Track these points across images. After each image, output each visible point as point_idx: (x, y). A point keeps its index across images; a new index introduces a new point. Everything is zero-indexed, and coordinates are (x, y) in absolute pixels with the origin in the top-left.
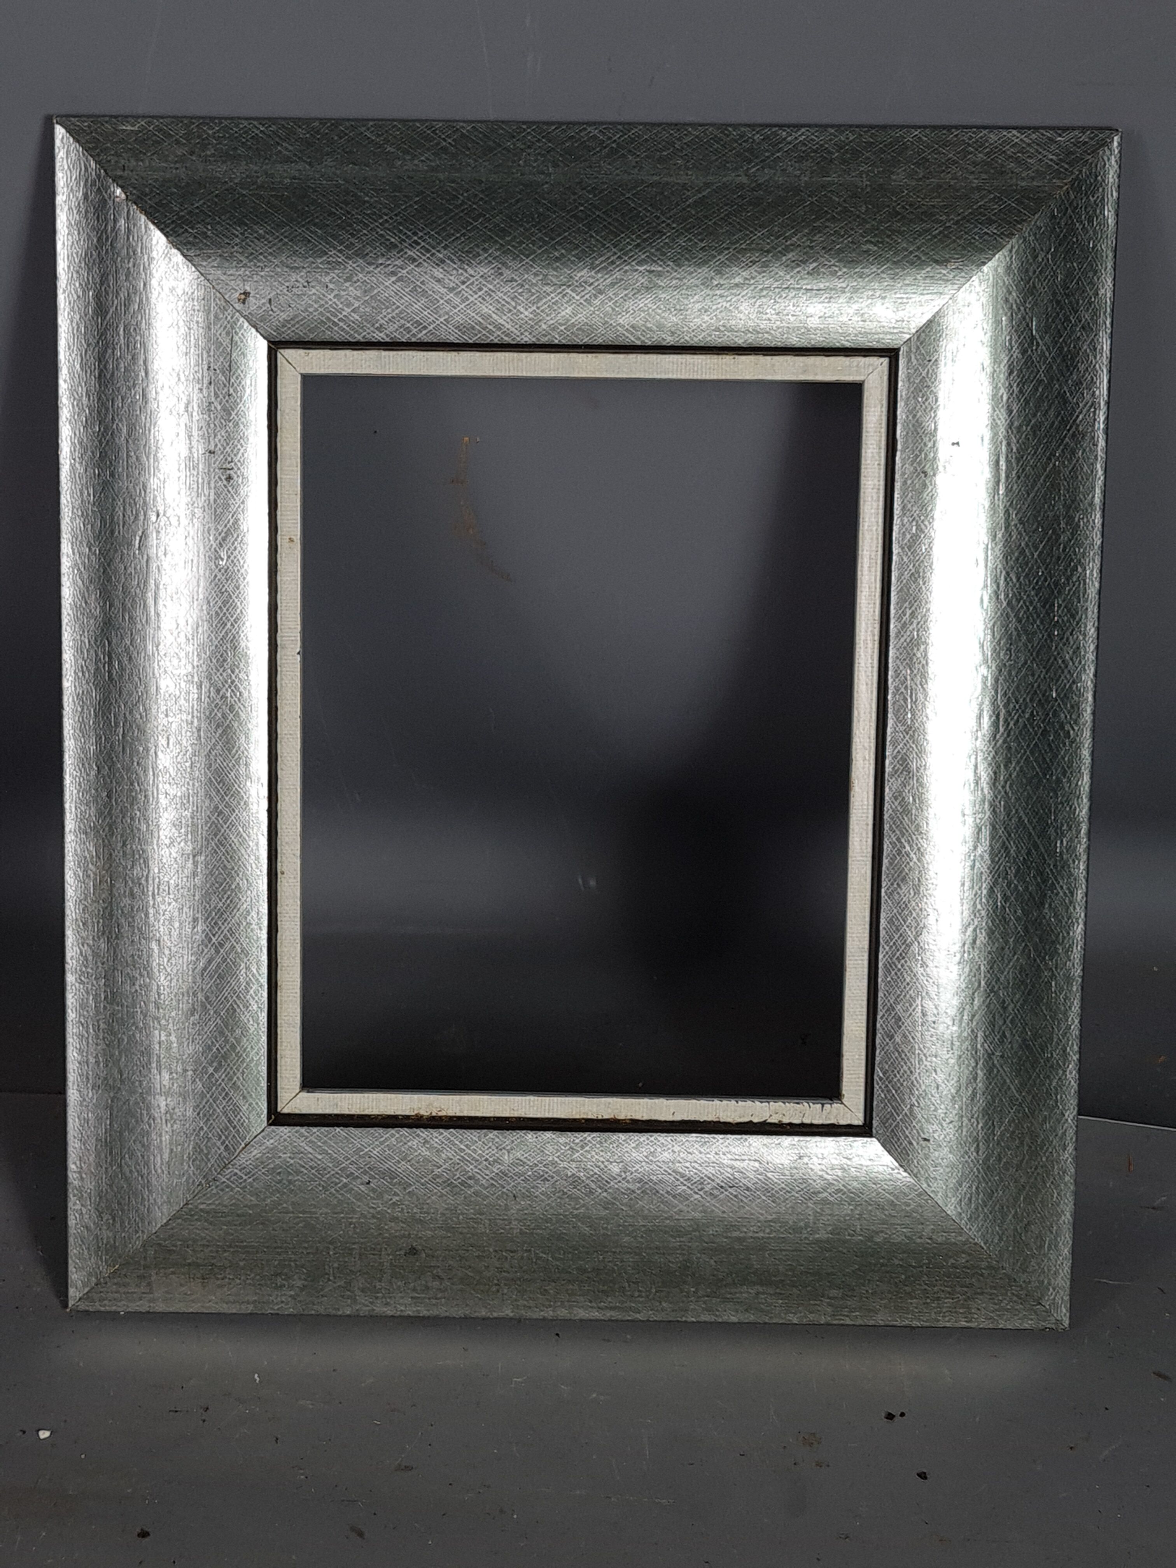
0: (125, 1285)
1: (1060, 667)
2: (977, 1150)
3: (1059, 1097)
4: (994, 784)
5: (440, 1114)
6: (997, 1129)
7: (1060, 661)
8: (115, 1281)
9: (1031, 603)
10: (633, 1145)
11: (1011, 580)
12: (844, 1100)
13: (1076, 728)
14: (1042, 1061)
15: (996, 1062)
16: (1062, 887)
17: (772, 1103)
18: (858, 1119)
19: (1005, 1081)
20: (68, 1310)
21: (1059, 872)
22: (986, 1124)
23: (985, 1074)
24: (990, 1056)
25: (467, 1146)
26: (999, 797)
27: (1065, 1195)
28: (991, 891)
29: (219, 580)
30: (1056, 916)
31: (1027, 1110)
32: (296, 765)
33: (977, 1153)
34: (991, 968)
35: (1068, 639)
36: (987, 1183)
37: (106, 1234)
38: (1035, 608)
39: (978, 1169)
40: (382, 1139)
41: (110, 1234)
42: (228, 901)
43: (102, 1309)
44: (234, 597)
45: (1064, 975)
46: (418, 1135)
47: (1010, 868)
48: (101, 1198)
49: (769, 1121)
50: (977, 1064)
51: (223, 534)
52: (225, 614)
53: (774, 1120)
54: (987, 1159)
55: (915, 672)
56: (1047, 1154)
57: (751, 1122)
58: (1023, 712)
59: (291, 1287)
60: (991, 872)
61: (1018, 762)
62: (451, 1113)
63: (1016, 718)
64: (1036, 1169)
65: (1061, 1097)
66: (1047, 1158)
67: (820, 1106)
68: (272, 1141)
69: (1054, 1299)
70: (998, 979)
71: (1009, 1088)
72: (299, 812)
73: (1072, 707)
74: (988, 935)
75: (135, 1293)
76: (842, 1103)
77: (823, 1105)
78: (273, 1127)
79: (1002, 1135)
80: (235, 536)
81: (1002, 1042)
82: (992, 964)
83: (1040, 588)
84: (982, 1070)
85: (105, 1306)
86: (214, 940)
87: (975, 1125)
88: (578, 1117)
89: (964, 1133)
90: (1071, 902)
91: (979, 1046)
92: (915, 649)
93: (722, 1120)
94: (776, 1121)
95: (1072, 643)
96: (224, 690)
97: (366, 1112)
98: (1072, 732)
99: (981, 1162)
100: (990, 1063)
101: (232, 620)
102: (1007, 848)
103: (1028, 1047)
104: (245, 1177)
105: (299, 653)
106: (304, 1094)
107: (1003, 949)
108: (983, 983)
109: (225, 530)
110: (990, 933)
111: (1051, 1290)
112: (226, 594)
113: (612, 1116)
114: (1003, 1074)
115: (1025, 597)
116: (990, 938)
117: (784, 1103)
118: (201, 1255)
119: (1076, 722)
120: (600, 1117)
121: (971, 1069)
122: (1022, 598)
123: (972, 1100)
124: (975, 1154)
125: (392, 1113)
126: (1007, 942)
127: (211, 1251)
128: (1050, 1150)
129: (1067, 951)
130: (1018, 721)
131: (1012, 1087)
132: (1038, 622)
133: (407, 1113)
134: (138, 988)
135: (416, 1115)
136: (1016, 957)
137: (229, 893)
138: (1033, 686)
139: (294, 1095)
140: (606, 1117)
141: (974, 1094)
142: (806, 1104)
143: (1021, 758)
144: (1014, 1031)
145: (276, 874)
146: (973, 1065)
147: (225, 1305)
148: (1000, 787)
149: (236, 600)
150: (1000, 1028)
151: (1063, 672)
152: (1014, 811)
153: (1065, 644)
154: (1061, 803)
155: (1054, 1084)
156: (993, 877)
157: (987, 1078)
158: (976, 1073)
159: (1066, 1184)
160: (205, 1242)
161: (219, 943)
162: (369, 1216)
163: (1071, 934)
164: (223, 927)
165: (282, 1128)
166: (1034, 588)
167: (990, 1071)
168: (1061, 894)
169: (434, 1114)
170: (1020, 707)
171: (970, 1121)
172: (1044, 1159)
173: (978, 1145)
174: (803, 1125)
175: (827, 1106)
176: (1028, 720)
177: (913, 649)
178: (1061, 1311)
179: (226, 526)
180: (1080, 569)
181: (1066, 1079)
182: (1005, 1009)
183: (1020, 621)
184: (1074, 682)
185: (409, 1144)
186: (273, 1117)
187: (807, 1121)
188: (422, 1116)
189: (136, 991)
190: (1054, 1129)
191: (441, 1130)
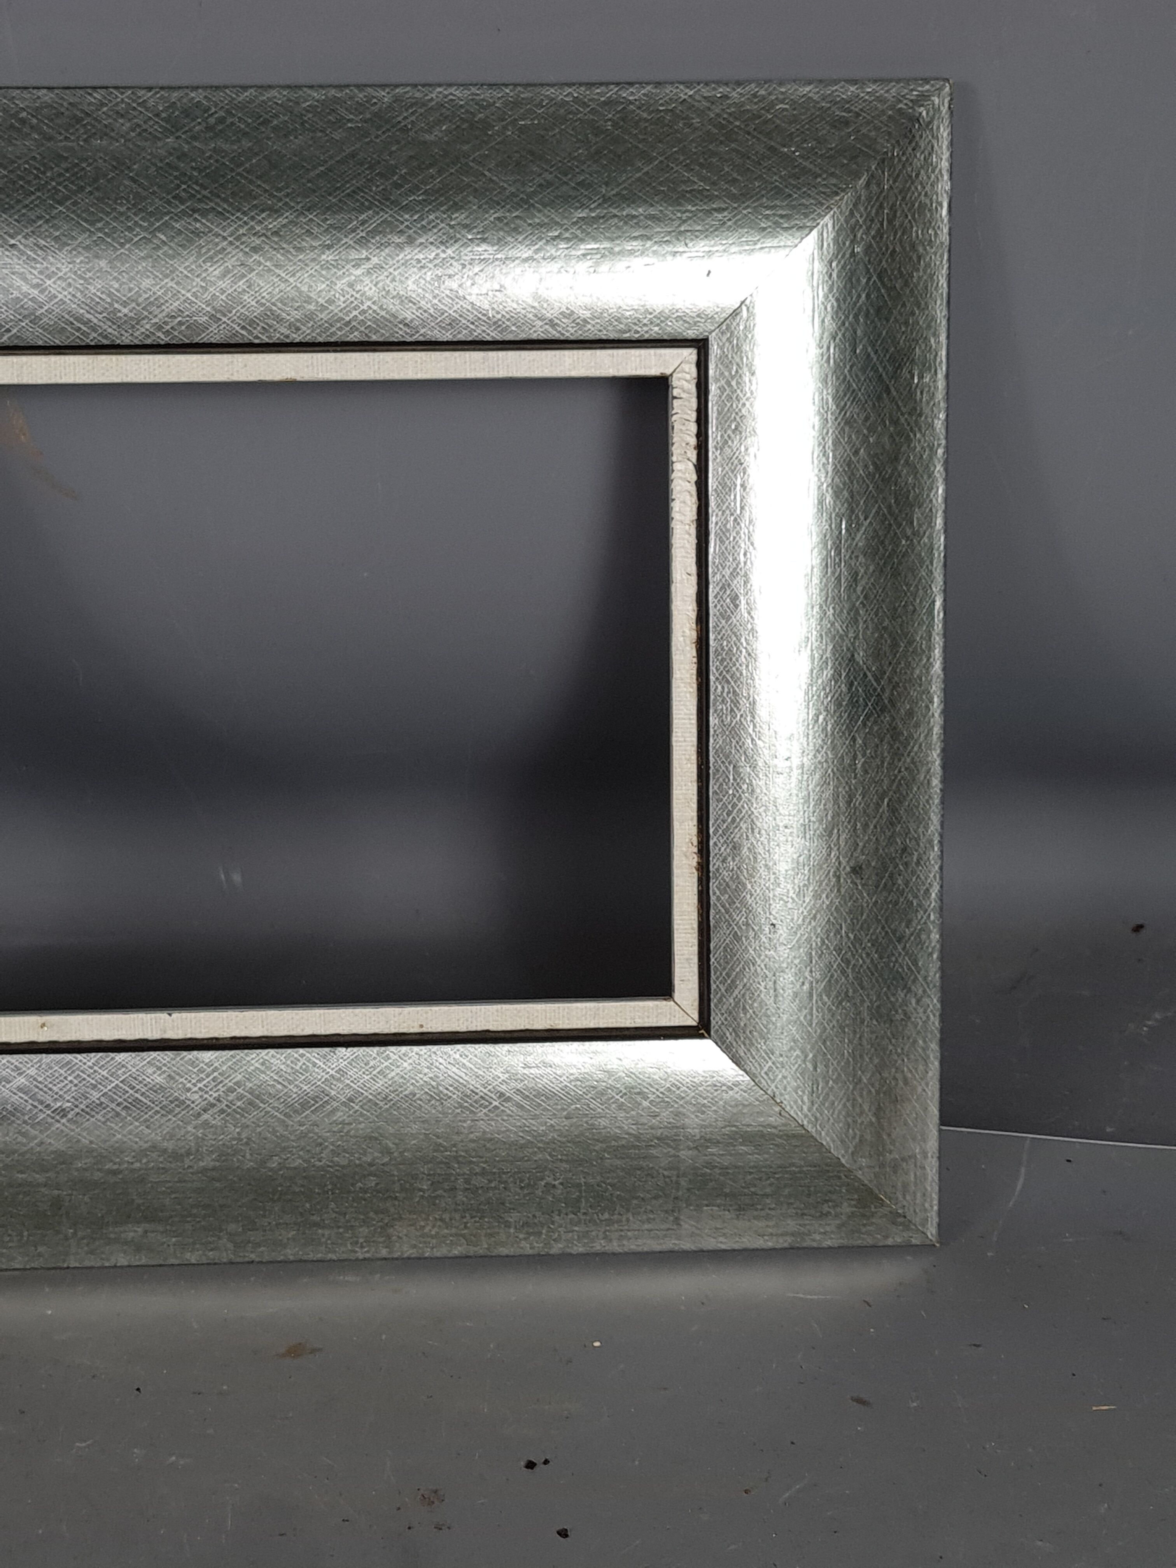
0: (905, 1186)
1: (140, 134)
2: (719, 210)
3: (661, 108)
4: (276, 211)
5: (695, 843)
6: (696, 187)
7: (133, 134)
8: (900, 1197)
9: (60, 175)
10: (723, 622)
11: (32, 202)
12: (668, 372)
13: (213, 110)
14: (616, 132)
15: (614, 192)
16: (406, 118)
17: (674, 459)
18: (690, 355)
19: (639, 179)
20: (938, 1245)
21: (387, 122)
22: (689, 201)
23: (629, 206)
24: (606, 199)
25: (728, 815)
26: (292, 204)
27: (782, 93)
28: (406, 208)
29: (87, 1107)
30: (439, 122)
31: (675, 149)
32: (297, 1014)
33: (724, 210)
34: (498, 204)
35: (106, 126)
36: (763, 196)
37: (846, 1209)
38: (67, 170)
39: (744, 209)
40: (723, 911)
41: (845, 1204)
42: (451, 1088)
43: (936, 1208)
44: (105, 1090)
45: (511, 109)
46: (717, 870)
47: (377, 186)
48: (803, 1214)
49: (694, 460)
50: (615, 216)
51: (36, 1104)
52: (125, 1100)
53: (693, 455)
54: (734, 198)
55: (146, 313)
56: (731, 120)
57: (696, 482)
58: (190, 178)
59: (905, 1003)
60: (382, 210)
61: (251, 182)
62: (694, 831)
63: (197, 188)
64: (749, 133)
65: (662, 105)
66: (736, 119)
67: (676, 403)
68: (728, 1034)
69: (912, 101)
70: (513, 194)
71: (647, 173)
72: (351, 1010)
73: (187, 116)
74: (457, 211)
75: (915, 1175)
76: (671, 375)
77: (676, 398)
78: (712, 1033)
79: (703, 179)
80: (37, 1090)
81: (590, 185)
82: (494, 204)
83: (44, 165)
84: (623, 209)
85: (932, 1207)
86: (495, 1103)
87: (690, 215)
88: (695, 686)
89: (699, 228)
90: (424, 105)
91: (593, 215)
92: (119, 314)
93: (695, 517)
94: (695, 452)
95: (110, 121)
96: (211, 1099)
97: (696, 926)
98: (217, 116)
99: (736, 205)
100: (615, 199)
101: (131, 1092)
102: (354, 192)
103: (598, 152)
104: (770, 1063)
105: (170, 1015)
106: (677, 995)
107: (476, 190)
108: (516, 214)
109: (30, 1101)
110: (456, 207)
111: (900, 106)
112: (103, 1099)
113: (694, 645)
114: (629, 181)
115: (54, 184)
116: (462, 207)
117: (673, 444)
118: (866, 1107)
119: (207, 110)
120: (695, 660)
121: (621, 223)
122: (54, 188)
123: (659, 219)
124: (726, 214)
125: (696, 897)
126: (469, 186)
127: (861, 1096)
128: (725, 116)
129: (482, 107)
130: (202, 186)
131: (646, 170)
132: (84, 165)
133: (695, 880)
134: (556, 1183)
135: (698, 870)
136: (487, 173)
137: (441, 1088)
138: (161, 168)
139: (677, 1007)
140: (695, 654)
141: (652, 217)
142: (674, 418)
143: (246, 178)
144: (577, 170)
145: (422, 1034)
146: (616, 220)
147: (930, 1074)
148: (280, 204)
149: (109, 1088)
150: (574, 188)
151: (146, 130)
152: (309, 185)
153: (113, 130)
154: (302, 124)
155: (645, 115)
156: (388, 207)
157: (633, 202)
158: (627, 215)
159: (770, 94)
160: (848, 1104)
161: (500, 1097)
162: (813, 924)
163: (462, 103)
164: (482, 1094)
165: (713, 1022)
166: (44, 173)
167: (624, 199)
168: (413, 118)
169: (696, 850)
170: (185, 183)
171: (684, 221)
172: (737, 123)
173: (715, 210)
174: (698, 421)
175: (675, 392)
176: (200, 172)
177: (120, 318)
178: (927, 91)
179: (26, 1101)
180: (24, 114)
181: (640, 100)
182: (549, 184)
183: (82, 189)
184: (157, 115)
185: (727, 880)
186: (701, 1032)
187: (694, 416)
188: (698, 863)
189: (562, 1184)
190: (701, 113)
191: (711, 843)
